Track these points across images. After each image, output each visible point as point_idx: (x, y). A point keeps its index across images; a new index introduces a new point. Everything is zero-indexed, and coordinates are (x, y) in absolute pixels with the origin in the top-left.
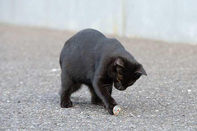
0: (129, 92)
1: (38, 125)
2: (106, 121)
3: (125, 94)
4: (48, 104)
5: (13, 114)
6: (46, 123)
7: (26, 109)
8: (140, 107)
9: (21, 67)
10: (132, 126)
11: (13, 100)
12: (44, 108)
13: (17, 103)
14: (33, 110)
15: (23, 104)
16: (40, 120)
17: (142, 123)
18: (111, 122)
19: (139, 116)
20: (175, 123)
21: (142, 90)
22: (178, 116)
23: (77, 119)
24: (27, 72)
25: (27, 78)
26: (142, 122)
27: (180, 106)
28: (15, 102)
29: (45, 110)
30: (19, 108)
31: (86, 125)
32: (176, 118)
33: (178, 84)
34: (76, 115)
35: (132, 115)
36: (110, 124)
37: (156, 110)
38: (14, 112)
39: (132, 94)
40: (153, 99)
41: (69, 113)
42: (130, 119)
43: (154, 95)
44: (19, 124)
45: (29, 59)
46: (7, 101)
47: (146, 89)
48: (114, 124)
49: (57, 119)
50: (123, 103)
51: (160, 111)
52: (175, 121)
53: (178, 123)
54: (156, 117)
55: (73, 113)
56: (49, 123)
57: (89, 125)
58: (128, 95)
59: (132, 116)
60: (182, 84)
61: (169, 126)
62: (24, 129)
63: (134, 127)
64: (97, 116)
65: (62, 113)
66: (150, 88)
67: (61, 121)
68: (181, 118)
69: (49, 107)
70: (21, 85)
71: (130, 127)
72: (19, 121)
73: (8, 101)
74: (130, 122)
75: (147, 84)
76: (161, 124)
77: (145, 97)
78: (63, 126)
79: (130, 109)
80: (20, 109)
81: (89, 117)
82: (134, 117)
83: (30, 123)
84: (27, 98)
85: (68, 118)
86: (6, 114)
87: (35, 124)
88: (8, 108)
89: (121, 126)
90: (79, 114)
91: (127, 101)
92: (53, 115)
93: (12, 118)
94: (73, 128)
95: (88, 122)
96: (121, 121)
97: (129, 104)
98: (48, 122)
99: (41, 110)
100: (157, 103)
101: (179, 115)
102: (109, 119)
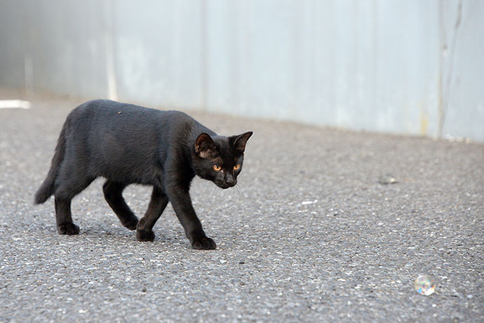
0: (451, 249)
1: (277, 308)
2: (405, 305)
3: (441, 251)
4: (294, 267)
5: (230, 285)
6: (291, 305)
7: (255, 276)
8: (473, 278)
9: (246, 195)
10: (457, 315)
11: (231, 259)
12: (287, 276)
13: (238, 265)
14: (268, 278)
15: (248, 267)
16: (280, 299)
17: (477, 311)
18: (415, 306)
19: (470, 296)
21: (476, 245)
23: (348, 298)
24: (258, 207)
25: (255, 216)
26: (476, 309)
28: (234, 263)
29: (289, 279)
30: (242, 274)
31: (367, 312)
34: (347, 290)
35: (457, 294)
36: (414, 310)
38: (233, 282)
39: (455, 253)
41: (334, 287)
42: (452, 302)
44: (241, 305)
45: (261, 180)
46: (221, 261)
48: (422, 310)
49: (312, 298)
50: (439, 270)
55: (342, 287)
56: (298, 304)
57: (372, 312)
58: (449, 253)
59: (456, 296)
62: (250, 314)
63: (461, 317)
64: (388, 293)
65: (320, 285)
67: (319, 301)
69: (297, 273)
70: (246, 229)
71: (452, 317)
72: (242, 299)
73: (223, 261)
74: (452, 307)
78: (323, 312)
79: (452, 282)
80: (243, 277)
81: (372, 294)
82: (461, 297)
83: (262, 303)
84: (256, 255)
85: (332, 296)
86: (218, 284)
87: (270, 305)
88: (222, 274)
89: (435, 315)
90: (352, 288)
91: (447, 265)
92: (303, 288)
93: (229, 292)
94: (342, 315)
95: (371, 304)
97: (450, 271)
98: (295, 303)
99: (281, 278)
102: (411, 301)
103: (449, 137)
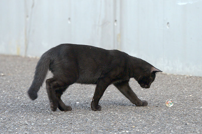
0: (26, 104)
2: (3, 129)
3: (22, 105)
10: (26, 132)
17: (35, 130)
18: (8, 129)
19: (33, 124)
20: (64, 130)
21: (38, 102)
22: (66, 124)
26: (35, 129)
27: (69, 115)
32: (65, 126)
33: (68, 97)
35: (27, 123)
36: (7, 131)
37: (48, 119)
39: (28, 106)
40: (46, 109)
42: (25, 127)
43: (47, 107)
47: (41, 101)
48: (11, 131)
50: (20, 113)
51: (52, 120)
52: (63, 128)
53: (66, 130)
54: (48, 125)
58: (25, 106)
59: (26, 124)
60: (72, 97)
61: (58, 132)
63: (28, 133)
66: (45, 100)
68: (68, 125)
71: (24, 133)
74: (24, 129)
75: (42, 97)
76: (51, 131)
77: (40, 108)
79: (25, 118)
82: (29, 125)
89: (16, 133)
91: (24, 111)
96: (16, 129)
97: (25, 114)
100: (50, 113)
101: (67, 123)
102: (6, 127)
103: (30, 56)
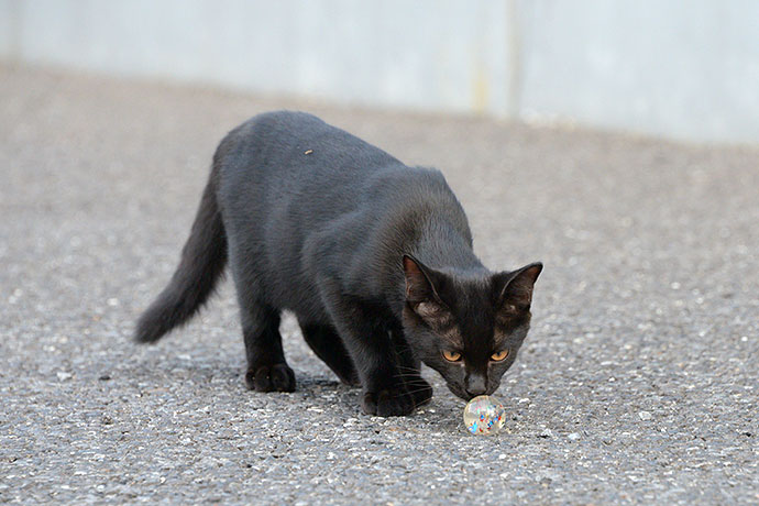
0: (537, 342)
1: (181, 469)
2: (445, 456)
4: (216, 385)
5: (80, 424)
6: (212, 462)
7: (134, 404)
8: (580, 400)
9: (111, 239)
10: (547, 473)
11: (80, 370)
12: (201, 404)
13: (96, 382)
14: (162, 408)
15: (119, 388)
16: (188, 450)
17: (586, 465)
18: (465, 459)
19: (573, 436)
20: (716, 465)
21: (585, 333)
22: (726, 437)
23: (329, 446)
24: (136, 262)
25: (134, 282)
26: (584, 460)
27: (736, 396)
28: (87, 380)
29: (206, 409)
30: (104, 400)
31: (367, 472)
32: (720, 444)
33: (726, 310)
34: (327, 430)
35: (548, 432)
36: (462, 467)
37: (640, 414)
38: (85, 417)
39: (545, 350)
40: (629, 368)
41: (299, 423)
42: (538, 449)
43: (633, 355)
44: (104, 464)
45: (144, 207)
46: (59, 374)
47: (600, 331)
48: (478, 466)
49: (255, 447)
50: (513, 385)
51: (657, 416)
52: (715, 457)
53: (726, 464)
54: (641, 440)
55: (316, 424)
56: (224, 461)
57: (377, 472)
58: (532, 351)
59: (544, 437)
60: (744, 310)
61: (690, 476)
62: (124, 483)
63: (555, 477)
64: (409, 435)
65: (271, 423)
66: (617, 324)
67: (269, 453)
68: (737, 443)
69: (223, 397)
70: (111, 309)
71: (538, 478)
72: (105, 452)
73: (63, 375)
74: (537, 458)
75: (604, 311)
76: (659, 467)
77: (598, 362)
78: (277, 475)
79: (537, 409)
80: (108, 407)
81: (376, 438)
82: (556, 438)
83: (150, 461)
84: (135, 361)
85: (296, 442)
86: (54, 423)
87: (166, 464)
88: (62, 402)
89: (504, 475)
90: (337, 425)
91: (529, 376)
92: (236, 429)
93: (78, 438)
94: (316, 480)
95: (375, 458)
96: (503, 456)
97: (535, 388)
98: (218, 458)
99: (189, 408)
100: (646, 385)
101: (731, 431)
102: (456, 449)
